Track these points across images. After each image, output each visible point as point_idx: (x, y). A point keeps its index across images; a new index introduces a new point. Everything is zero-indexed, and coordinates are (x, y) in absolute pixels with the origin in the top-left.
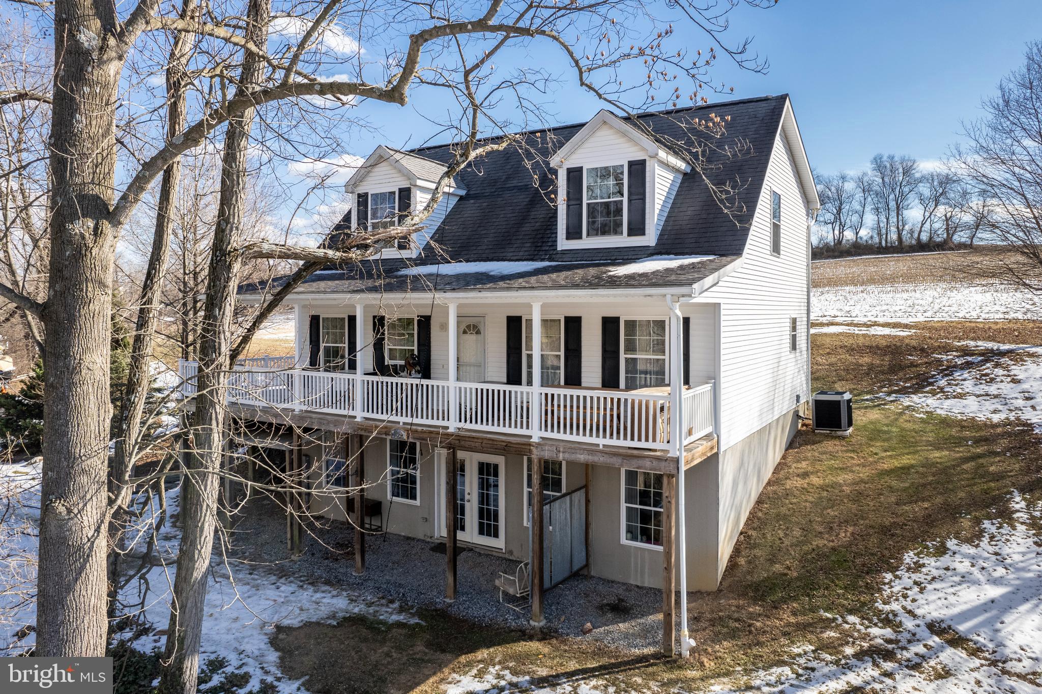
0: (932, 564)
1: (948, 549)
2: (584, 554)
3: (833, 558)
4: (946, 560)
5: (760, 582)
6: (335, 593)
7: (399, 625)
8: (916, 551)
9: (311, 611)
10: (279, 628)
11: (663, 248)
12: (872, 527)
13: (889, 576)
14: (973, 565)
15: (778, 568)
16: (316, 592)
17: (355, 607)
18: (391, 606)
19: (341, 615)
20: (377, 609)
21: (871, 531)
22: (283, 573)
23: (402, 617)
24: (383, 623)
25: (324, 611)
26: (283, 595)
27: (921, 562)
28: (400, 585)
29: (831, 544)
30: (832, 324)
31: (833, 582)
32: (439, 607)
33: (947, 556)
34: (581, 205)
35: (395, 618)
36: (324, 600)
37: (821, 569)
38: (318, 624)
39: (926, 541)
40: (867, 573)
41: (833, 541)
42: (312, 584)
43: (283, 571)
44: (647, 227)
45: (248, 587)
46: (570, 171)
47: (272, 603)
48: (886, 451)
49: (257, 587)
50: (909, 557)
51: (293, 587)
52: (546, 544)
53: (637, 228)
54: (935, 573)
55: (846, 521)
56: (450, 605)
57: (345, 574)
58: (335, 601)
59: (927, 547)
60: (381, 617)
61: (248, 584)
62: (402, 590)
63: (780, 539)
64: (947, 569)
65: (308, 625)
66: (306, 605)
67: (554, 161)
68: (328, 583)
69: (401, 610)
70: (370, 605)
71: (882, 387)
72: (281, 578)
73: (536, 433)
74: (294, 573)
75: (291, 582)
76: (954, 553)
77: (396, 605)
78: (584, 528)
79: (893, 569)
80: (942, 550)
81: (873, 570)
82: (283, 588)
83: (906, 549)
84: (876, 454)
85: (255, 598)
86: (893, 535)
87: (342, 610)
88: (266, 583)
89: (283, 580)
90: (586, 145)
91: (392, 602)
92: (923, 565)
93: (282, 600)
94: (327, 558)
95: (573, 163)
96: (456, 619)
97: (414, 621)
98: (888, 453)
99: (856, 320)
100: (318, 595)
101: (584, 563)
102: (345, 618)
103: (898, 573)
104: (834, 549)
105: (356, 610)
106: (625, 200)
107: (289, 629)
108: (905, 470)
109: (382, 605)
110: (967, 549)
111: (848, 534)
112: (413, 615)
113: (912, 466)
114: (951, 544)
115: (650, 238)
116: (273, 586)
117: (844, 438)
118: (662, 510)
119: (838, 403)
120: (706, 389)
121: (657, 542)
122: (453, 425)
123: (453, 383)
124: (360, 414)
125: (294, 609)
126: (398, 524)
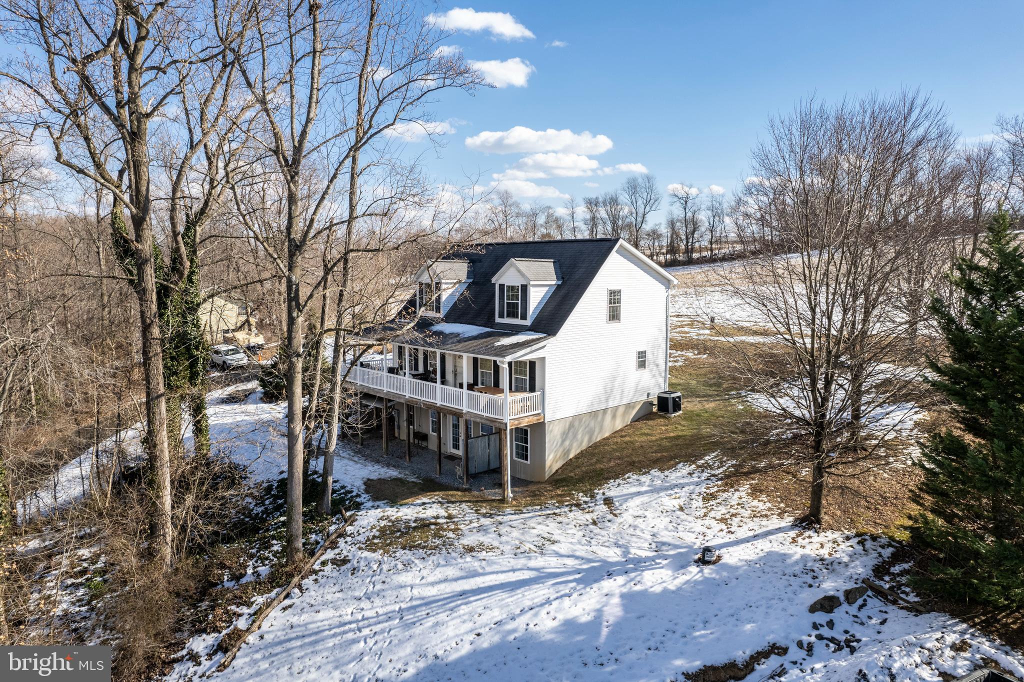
2: (498, 462)
3: (598, 472)
4: (642, 477)
5: (561, 479)
6: (395, 470)
7: (413, 482)
8: (634, 473)
9: (383, 475)
10: (368, 479)
11: (533, 328)
12: (628, 462)
15: (572, 474)
18: (414, 476)
19: (393, 477)
20: (408, 476)
21: (626, 463)
22: (377, 461)
23: (415, 480)
25: (388, 475)
28: (422, 469)
31: (589, 481)
32: (432, 478)
33: (645, 475)
34: (504, 302)
35: (412, 480)
36: (389, 472)
37: (589, 476)
38: (384, 479)
39: (645, 469)
40: (605, 479)
41: (605, 466)
42: (387, 466)
44: (527, 316)
46: (500, 285)
47: (368, 471)
49: (365, 466)
50: (628, 475)
51: (379, 467)
52: (470, 455)
53: (524, 317)
54: (631, 481)
55: (620, 458)
56: (436, 478)
57: (401, 463)
58: (393, 473)
59: (641, 471)
60: (408, 479)
61: (363, 464)
62: (421, 471)
63: (583, 462)
64: (637, 480)
65: (379, 479)
66: (382, 473)
67: (493, 280)
68: (394, 466)
69: (417, 477)
70: (405, 475)
72: (376, 463)
73: (465, 409)
74: (382, 462)
75: (379, 465)
76: (649, 474)
79: (616, 479)
81: (609, 478)
82: (376, 467)
83: (631, 472)
84: (676, 428)
85: (363, 469)
86: (633, 465)
88: (369, 464)
92: (631, 478)
93: (373, 470)
94: (398, 458)
95: (501, 282)
96: (436, 482)
97: (420, 481)
98: (683, 428)
100: (388, 470)
104: (602, 469)
105: (400, 476)
106: (520, 303)
107: (372, 480)
108: (680, 437)
109: (411, 475)
110: (657, 473)
111: (615, 464)
112: (420, 479)
113: (685, 436)
114: (653, 471)
115: (528, 322)
116: (372, 466)
117: (671, 418)
118: (529, 446)
119: (667, 398)
120: (537, 393)
121: (527, 459)
122: (439, 403)
123: (438, 385)
124: (408, 395)
125: (377, 474)
126: (433, 445)
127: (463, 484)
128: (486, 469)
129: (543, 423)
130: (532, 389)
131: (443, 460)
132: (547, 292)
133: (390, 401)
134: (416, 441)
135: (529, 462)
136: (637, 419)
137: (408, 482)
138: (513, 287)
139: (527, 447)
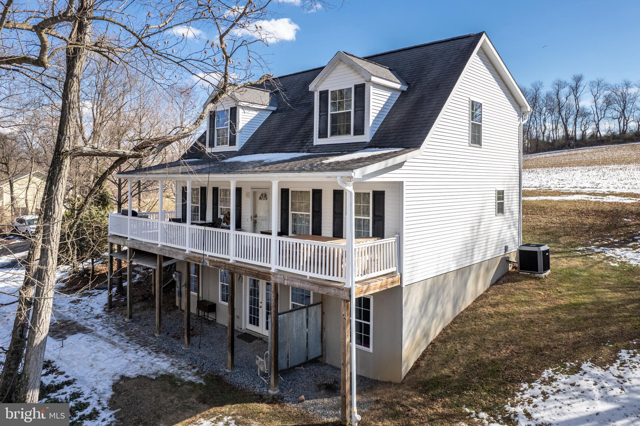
0: (562, 380)
1: (582, 369)
2: (320, 348)
3: (490, 368)
4: (574, 378)
5: (429, 380)
6: (166, 359)
7: (191, 383)
8: (554, 369)
9: (146, 369)
10: (123, 377)
11: (375, 143)
12: (529, 347)
13: (525, 386)
14: (595, 384)
15: (446, 371)
16: (156, 357)
17: (171, 369)
18: (193, 370)
19: (161, 373)
20: (183, 371)
21: (527, 350)
22: (144, 344)
23: (194, 378)
24: (181, 381)
25: (154, 369)
26: (137, 357)
27: (554, 378)
28: (205, 358)
29: (493, 357)
30: (577, 193)
31: (482, 385)
32: (220, 374)
33: (578, 375)
34: (327, 115)
35: (190, 378)
36: (158, 363)
37: (477, 375)
38: (145, 377)
39: (567, 361)
40: (510, 382)
41: (495, 355)
42: (157, 352)
43: (147, 342)
44: (365, 129)
45: (121, 350)
46: (321, 93)
47: (127, 361)
48: (568, 290)
49: (125, 351)
50: (546, 374)
51: (145, 353)
53: (359, 131)
54: (562, 386)
55: (511, 341)
56: (227, 374)
57: (178, 348)
58: (163, 364)
59: (565, 366)
60: (182, 377)
61: (123, 349)
62: (204, 361)
63: (456, 350)
64: (573, 385)
65: (139, 377)
66: (146, 365)
67: (311, 87)
68: (166, 352)
69: (197, 374)
70: (180, 369)
71: (595, 241)
72: (143, 346)
73: (274, 267)
74: (151, 345)
75: (146, 350)
76: (585, 373)
77: (195, 371)
78: (320, 330)
79: (530, 381)
80: (576, 370)
81: (515, 381)
82: (140, 353)
83: (547, 367)
84: (560, 292)
85: (121, 357)
86: (542, 355)
87: (163, 370)
88: (132, 349)
89: (142, 349)
90: (331, 75)
91: (194, 368)
92: (556, 380)
93: (134, 360)
94: (174, 337)
95: (323, 87)
96: (225, 383)
97: (201, 381)
98: (570, 292)
99: (598, 191)
100: (156, 359)
101: (320, 354)
102: (162, 375)
103: (533, 384)
104: (493, 361)
105: (171, 371)
106: (352, 110)
107: (128, 378)
108: (576, 307)
109: (188, 369)
110: (598, 371)
111: (508, 351)
112: (201, 377)
113: (584, 304)
114: (585, 366)
115: (367, 137)
116: (135, 351)
117: (539, 279)
118: (371, 323)
119: (536, 253)
120: (389, 241)
121: (368, 346)
122: (232, 258)
123: (232, 232)
124: (188, 249)
125: (137, 366)
126: (223, 318)
127: (269, 386)
128: (303, 360)
129: (400, 288)
130: (379, 233)
131: (237, 341)
132: (390, 98)
133: (166, 259)
134: (201, 313)
135: (371, 350)
136: (497, 282)
137: (183, 383)
138: (341, 91)
139: (367, 327)
